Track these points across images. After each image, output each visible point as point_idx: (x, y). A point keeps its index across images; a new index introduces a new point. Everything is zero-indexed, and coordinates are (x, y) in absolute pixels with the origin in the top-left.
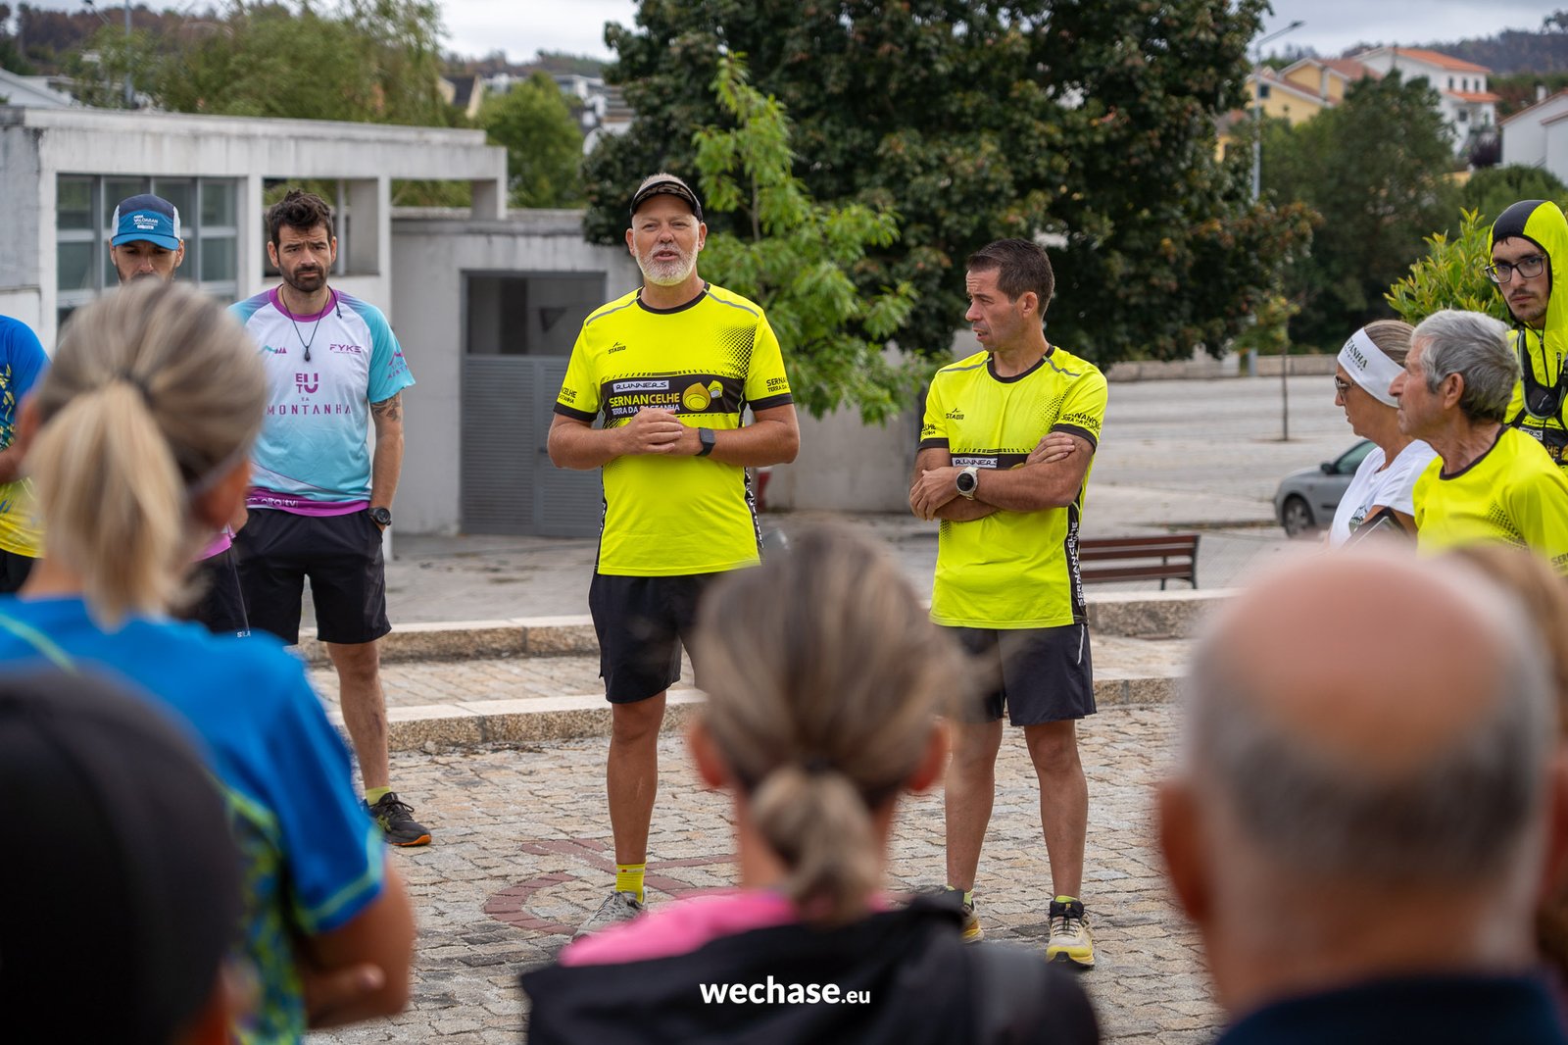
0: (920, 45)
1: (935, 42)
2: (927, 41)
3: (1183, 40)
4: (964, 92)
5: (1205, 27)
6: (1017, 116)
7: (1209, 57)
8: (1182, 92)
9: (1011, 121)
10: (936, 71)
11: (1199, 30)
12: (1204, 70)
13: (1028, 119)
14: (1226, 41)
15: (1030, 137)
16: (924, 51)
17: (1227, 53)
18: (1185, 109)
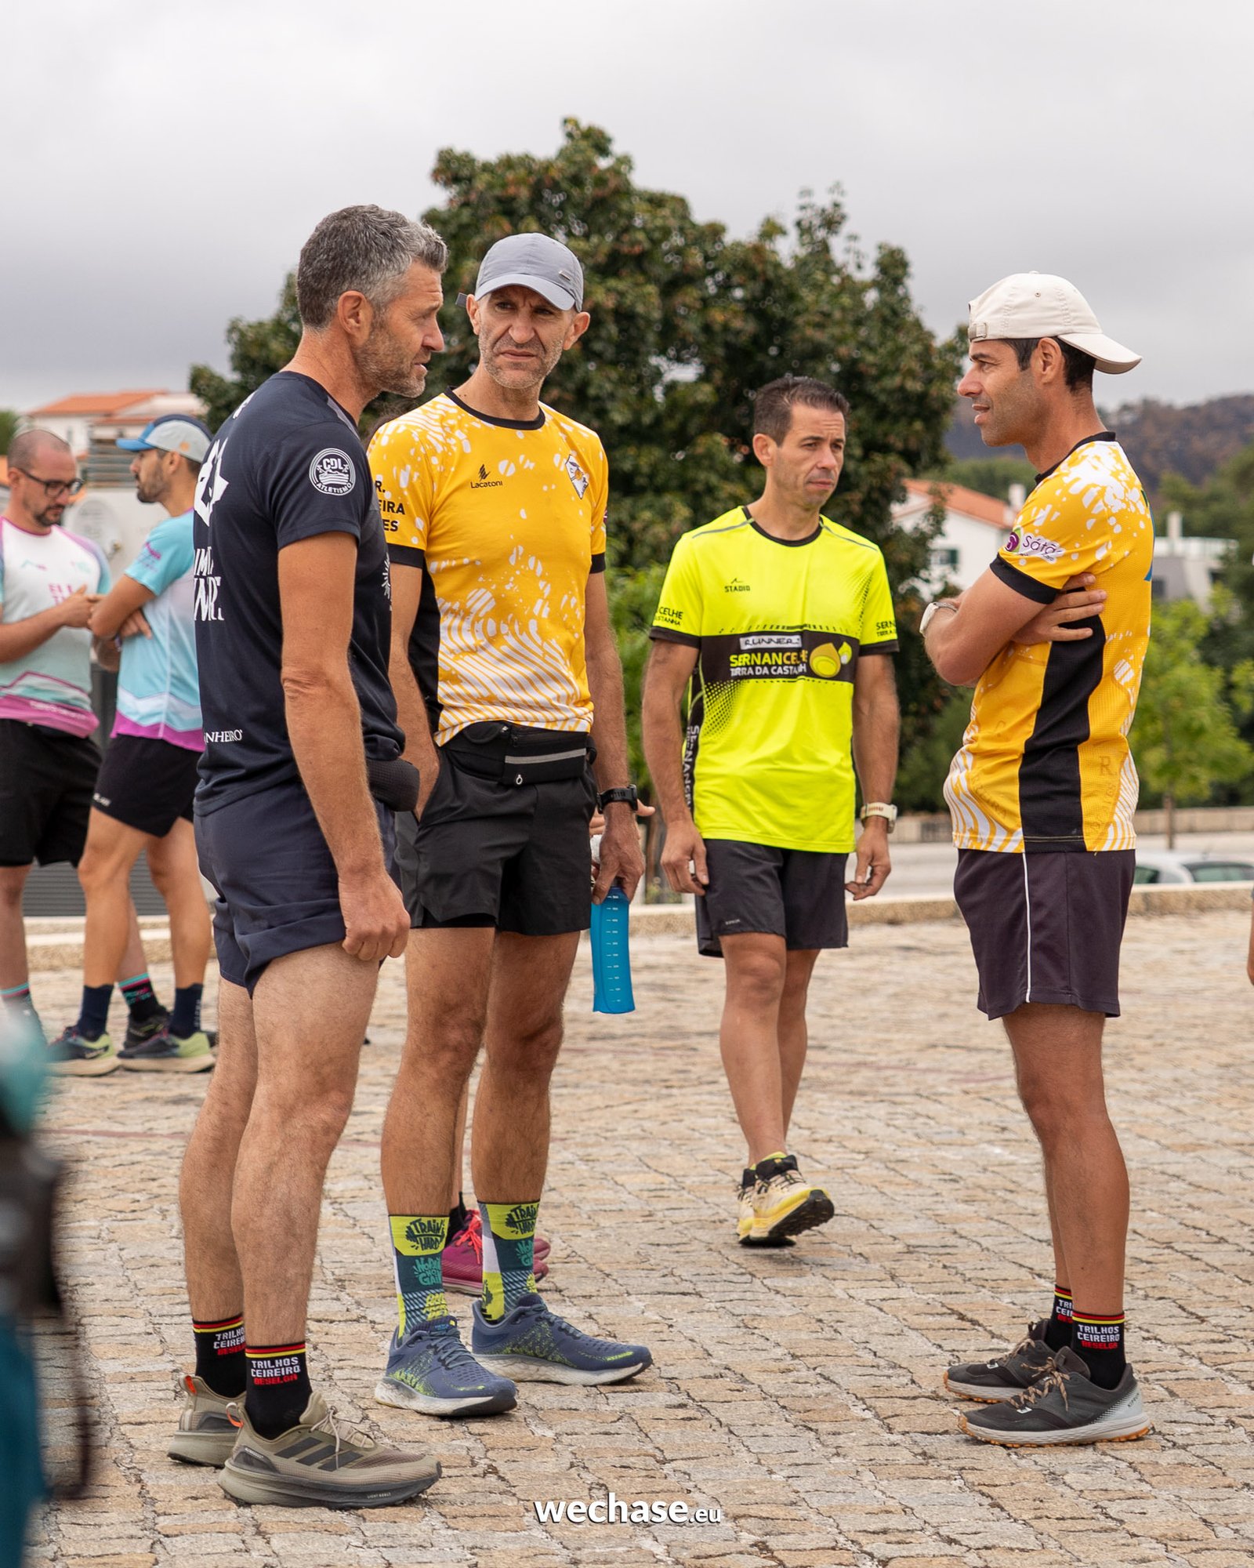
0: (592, 391)
1: (608, 387)
2: (600, 387)
3: (883, 390)
4: (639, 448)
5: (910, 373)
6: (702, 476)
7: (913, 409)
8: (885, 449)
9: (694, 481)
10: (612, 421)
11: (904, 378)
12: (910, 423)
13: (714, 479)
14: (934, 391)
15: (716, 500)
16: (597, 398)
17: (936, 405)
18: (889, 469)
